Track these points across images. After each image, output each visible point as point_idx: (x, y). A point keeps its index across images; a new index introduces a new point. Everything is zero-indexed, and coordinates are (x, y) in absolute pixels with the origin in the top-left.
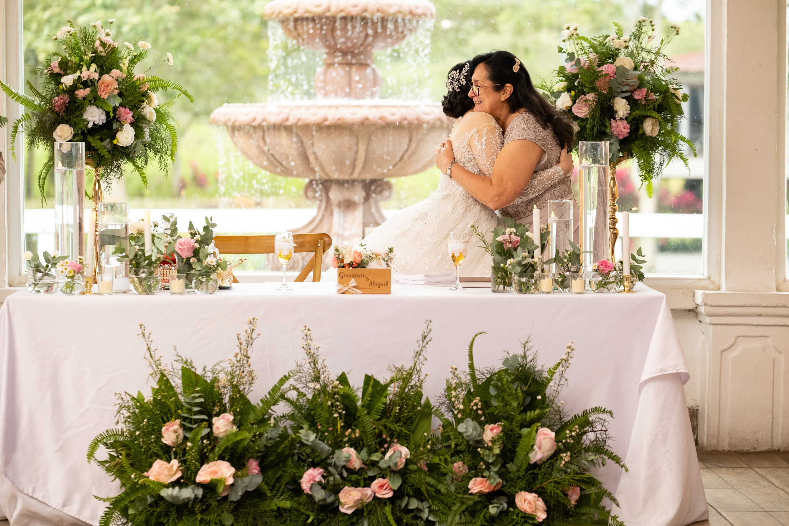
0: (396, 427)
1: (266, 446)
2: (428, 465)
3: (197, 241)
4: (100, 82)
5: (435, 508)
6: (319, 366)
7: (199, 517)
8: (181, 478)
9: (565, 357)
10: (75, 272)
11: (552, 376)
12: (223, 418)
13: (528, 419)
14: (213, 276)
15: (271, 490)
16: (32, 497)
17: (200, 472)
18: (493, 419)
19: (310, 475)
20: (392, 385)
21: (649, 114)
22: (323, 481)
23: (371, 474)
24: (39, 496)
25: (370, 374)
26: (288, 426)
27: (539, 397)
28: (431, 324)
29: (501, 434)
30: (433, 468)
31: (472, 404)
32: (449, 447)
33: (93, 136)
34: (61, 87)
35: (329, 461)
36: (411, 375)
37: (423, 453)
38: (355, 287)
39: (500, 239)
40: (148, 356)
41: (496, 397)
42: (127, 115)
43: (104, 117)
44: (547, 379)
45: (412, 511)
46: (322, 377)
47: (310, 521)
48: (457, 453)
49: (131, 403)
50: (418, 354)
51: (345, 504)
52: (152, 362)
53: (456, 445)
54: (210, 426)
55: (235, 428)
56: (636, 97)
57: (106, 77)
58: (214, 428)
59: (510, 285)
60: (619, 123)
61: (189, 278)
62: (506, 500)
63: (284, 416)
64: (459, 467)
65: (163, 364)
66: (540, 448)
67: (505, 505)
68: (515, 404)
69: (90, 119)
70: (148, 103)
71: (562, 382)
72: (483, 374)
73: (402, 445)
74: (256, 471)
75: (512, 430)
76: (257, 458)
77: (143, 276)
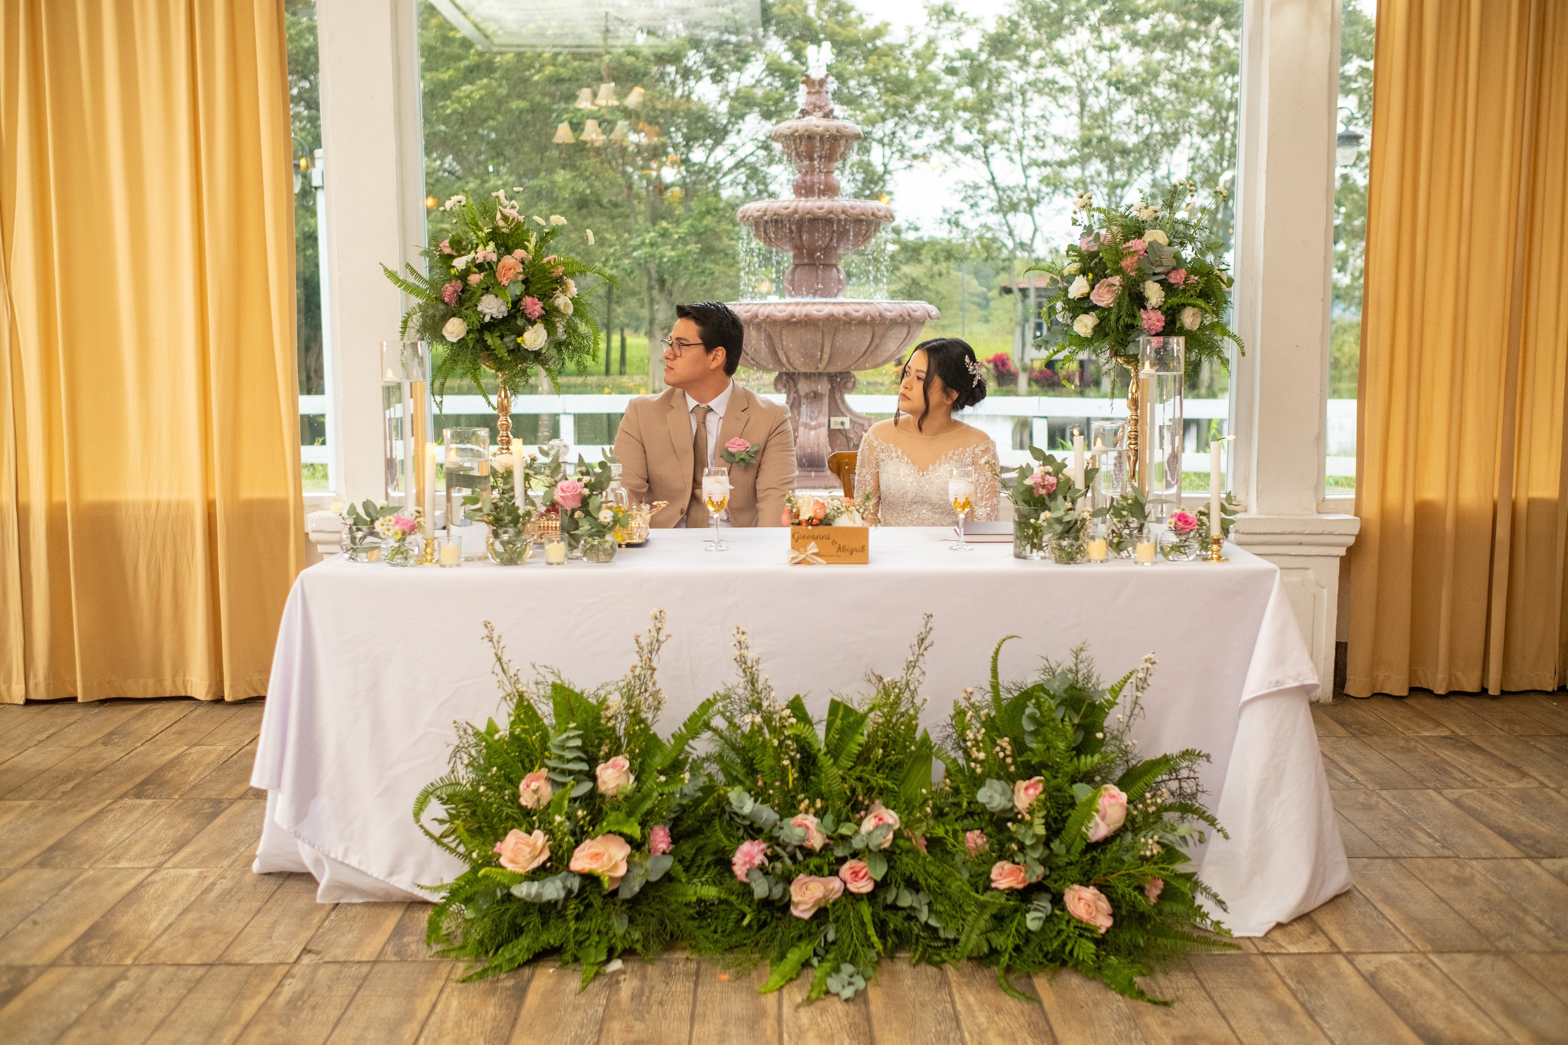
0: (879, 780)
1: (680, 805)
2: (926, 839)
3: (586, 486)
4: (501, 264)
5: (940, 908)
6: (760, 686)
7: (572, 925)
8: (550, 859)
9: (1141, 675)
10: (404, 533)
11: (1116, 698)
12: (614, 766)
13: (1083, 768)
14: (608, 537)
15: (687, 870)
16: (342, 863)
17: (578, 853)
18: (1028, 771)
19: (747, 854)
20: (871, 715)
21: (1191, 301)
22: (766, 862)
23: (839, 852)
24: (353, 861)
25: (839, 699)
26: (714, 772)
27: (1100, 735)
28: (932, 620)
29: (1043, 797)
30: (933, 843)
31: (998, 749)
32: (958, 805)
33: (491, 332)
34: (453, 271)
35: (776, 833)
36: (898, 697)
37: (920, 820)
38: (814, 554)
39: (1028, 482)
40: (498, 669)
41: (1034, 733)
42: (533, 306)
43: (504, 309)
44: (1107, 701)
45: (903, 909)
46: (765, 704)
47: (745, 922)
48: (970, 814)
49: (472, 740)
50: (911, 666)
51: (797, 904)
52: (505, 679)
53: (969, 803)
54: (593, 778)
55: (632, 778)
56: (1172, 281)
57: (508, 260)
58: (600, 781)
59: (1040, 548)
60: (1152, 314)
61: (573, 541)
62: (1050, 897)
63: (707, 759)
64: (975, 839)
65: (523, 680)
66: (1103, 818)
67: (1049, 906)
68: (1062, 746)
69: (486, 311)
70: (563, 292)
71: (1136, 712)
72: (1009, 691)
73: (887, 807)
74: (663, 846)
75: (1059, 790)
76: (665, 824)
77: (505, 537)
